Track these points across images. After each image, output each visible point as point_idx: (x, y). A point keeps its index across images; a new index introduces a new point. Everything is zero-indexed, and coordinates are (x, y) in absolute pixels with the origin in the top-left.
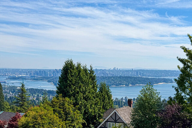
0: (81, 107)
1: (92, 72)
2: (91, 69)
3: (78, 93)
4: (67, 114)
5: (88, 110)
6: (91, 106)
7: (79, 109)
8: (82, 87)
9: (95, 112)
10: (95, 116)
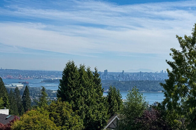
0: (81, 111)
1: (96, 74)
2: (96, 72)
3: (79, 97)
4: (64, 119)
5: (90, 115)
6: (94, 111)
7: (79, 114)
8: (84, 90)
9: (97, 118)
10: (99, 122)
